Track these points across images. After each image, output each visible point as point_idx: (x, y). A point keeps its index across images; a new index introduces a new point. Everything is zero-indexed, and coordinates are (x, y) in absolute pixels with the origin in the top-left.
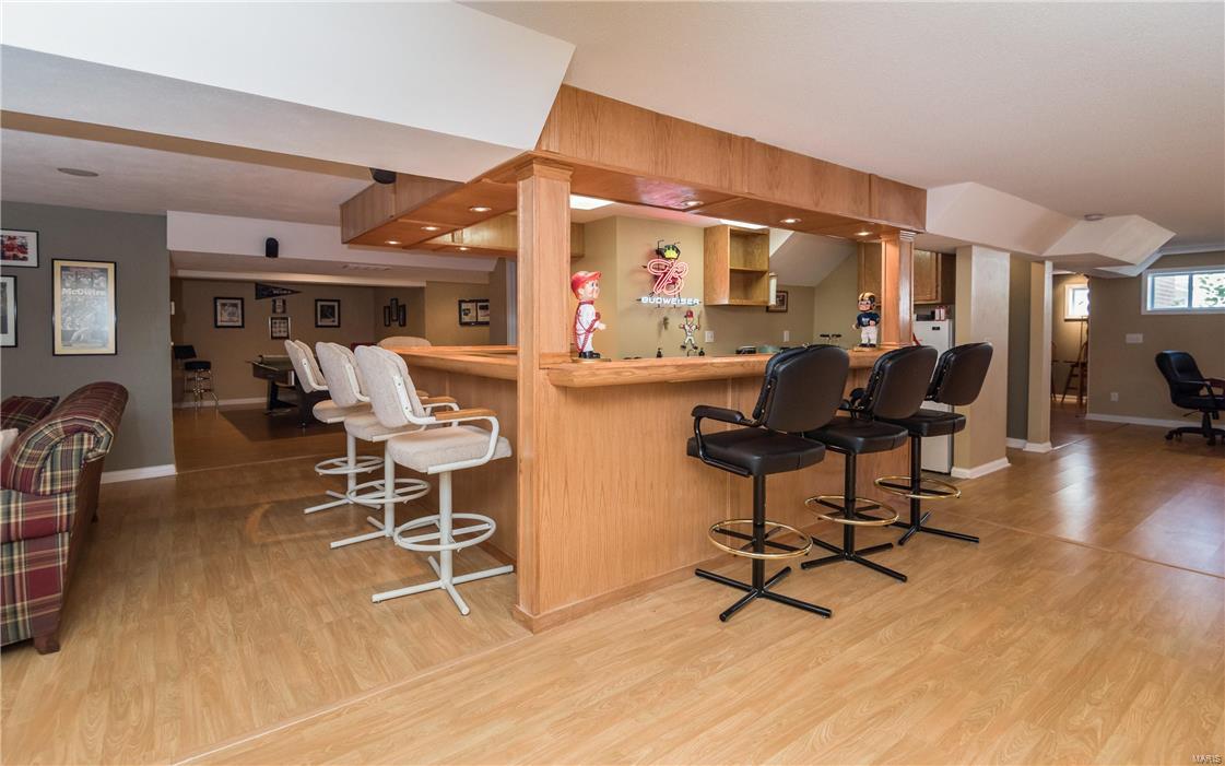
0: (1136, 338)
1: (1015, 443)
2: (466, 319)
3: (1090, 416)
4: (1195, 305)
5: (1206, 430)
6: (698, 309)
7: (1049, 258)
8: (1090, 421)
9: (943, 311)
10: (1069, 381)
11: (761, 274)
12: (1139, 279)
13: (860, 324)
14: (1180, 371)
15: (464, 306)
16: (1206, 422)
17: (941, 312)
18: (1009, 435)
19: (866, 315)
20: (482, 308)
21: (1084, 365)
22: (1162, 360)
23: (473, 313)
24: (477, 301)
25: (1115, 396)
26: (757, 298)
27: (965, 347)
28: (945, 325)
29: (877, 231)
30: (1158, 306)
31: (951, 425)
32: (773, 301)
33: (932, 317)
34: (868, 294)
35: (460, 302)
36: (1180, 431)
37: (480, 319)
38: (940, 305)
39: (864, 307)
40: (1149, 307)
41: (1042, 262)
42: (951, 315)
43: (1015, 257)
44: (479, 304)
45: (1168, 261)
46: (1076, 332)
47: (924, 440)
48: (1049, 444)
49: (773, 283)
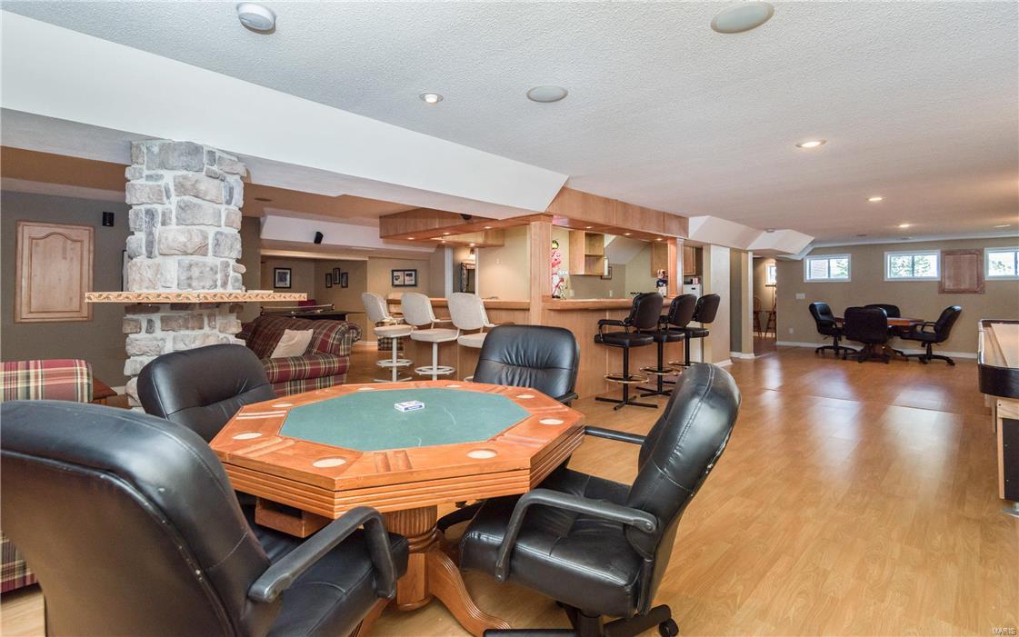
0: (801, 296)
1: (735, 354)
2: (396, 283)
3: (778, 343)
4: (832, 277)
5: (836, 348)
6: (566, 278)
7: (751, 251)
8: (780, 346)
9: (697, 279)
10: (768, 324)
11: (601, 256)
12: (801, 262)
13: (658, 285)
14: (821, 314)
15: (395, 274)
16: (836, 343)
17: (695, 280)
18: (731, 350)
19: (661, 281)
20: (407, 275)
21: (775, 313)
22: (812, 308)
23: (402, 278)
24: (404, 271)
25: (791, 331)
26: (597, 271)
27: (708, 296)
28: (698, 287)
29: (666, 239)
30: (812, 278)
31: (702, 334)
32: (606, 273)
33: (691, 282)
34: (662, 271)
35: (393, 271)
36: (823, 348)
37: (406, 283)
38: (695, 276)
39: (660, 277)
40: (808, 278)
41: (747, 252)
42: (700, 281)
43: (732, 250)
44: (406, 272)
45: (817, 251)
46: (770, 292)
47: (691, 339)
48: (753, 354)
49: (606, 262)
